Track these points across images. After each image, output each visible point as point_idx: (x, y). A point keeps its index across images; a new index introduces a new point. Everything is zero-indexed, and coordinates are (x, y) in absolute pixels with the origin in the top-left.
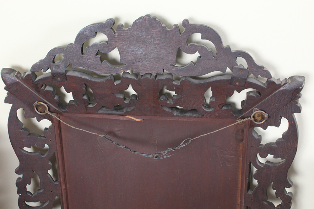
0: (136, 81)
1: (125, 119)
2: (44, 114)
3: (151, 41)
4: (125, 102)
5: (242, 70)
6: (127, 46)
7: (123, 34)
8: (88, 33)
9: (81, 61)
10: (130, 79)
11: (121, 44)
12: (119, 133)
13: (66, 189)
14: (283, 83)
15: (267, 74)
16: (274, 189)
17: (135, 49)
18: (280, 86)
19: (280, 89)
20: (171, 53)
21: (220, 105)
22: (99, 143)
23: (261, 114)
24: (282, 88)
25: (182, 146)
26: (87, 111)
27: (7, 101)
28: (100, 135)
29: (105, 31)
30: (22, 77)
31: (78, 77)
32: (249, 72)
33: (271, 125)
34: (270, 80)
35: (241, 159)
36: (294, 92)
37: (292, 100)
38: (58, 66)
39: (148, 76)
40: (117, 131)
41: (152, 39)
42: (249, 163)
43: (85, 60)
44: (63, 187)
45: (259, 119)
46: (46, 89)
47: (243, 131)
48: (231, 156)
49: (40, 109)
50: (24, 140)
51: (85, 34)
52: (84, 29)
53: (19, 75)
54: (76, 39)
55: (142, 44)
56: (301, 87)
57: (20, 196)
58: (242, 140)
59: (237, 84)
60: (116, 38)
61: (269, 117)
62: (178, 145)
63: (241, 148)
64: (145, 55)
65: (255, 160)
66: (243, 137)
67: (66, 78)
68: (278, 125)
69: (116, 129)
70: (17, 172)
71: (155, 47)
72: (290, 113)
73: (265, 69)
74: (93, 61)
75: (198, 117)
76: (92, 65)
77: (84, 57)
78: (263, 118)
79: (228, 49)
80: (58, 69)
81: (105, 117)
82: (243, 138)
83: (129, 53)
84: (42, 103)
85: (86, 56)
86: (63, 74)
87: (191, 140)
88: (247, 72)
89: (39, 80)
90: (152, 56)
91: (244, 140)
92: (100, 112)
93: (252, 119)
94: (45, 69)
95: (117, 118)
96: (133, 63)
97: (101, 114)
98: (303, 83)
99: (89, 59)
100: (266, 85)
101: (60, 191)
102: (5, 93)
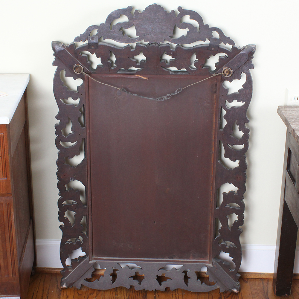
0: (146, 48)
1: (136, 78)
2: (80, 73)
3: (157, 20)
4: (137, 64)
5: (216, 39)
6: (141, 24)
7: (138, 16)
8: (115, 15)
9: (109, 35)
10: (142, 46)
11: (137, 23)
12: (130, 89)
13: (89, 133)
14: (242, 49)
15: (232, 42)
16: (237, 125)
17: (146, 26)
18: (240, 50)
19: (240, 53)
20: (170, 28)
21: (201, 65)
22: (116, 97)
23: (229, 70)
24: (242, 52)
25: (176, 93)
26: (109, 72)
27: (54, 64)
28: (118, 89)
29: (127, 14)
30: (67, 46)
31: (107, 46)
32: (220, 41)
33: (235, 79)
34: (234, 46)
35: (215, 106)
36: (249, 54)
37: (248, 60)
38: (93, 38)
39: (154, 45)
40: (129, 87)
41: (158, 19)
42: (220, 108)
43: (112, 34)
44: (88, 132)
45: (227, 74)
46: (82, 55)
47: (216, 85)
48: (208, 104)
49: (77, 70)
50: (63, 94)
51: (113, 16)
52: (112, 12)
53: (64, 45)
54: (107, 19)
55: (151, 22)
56: (253, 51)
57: (57, 136)
58: (216, 92)
59: (213, 49)
60: (133, 18)
61: (233, 73)
62: (174, 93)
63: (215, 98)
64: (153, 30)
65: (225, 105)
66: (216, 89)
67: (98, 47)
68: (239, 78)
69: (129, 86)
70: (57, 118)
71: (160, 25)
72: (247, 69)
73: (230, 39)
74: (117, 34)
75: (187, 75)
76: (117, 37)
77: (111, 31)
78: (230, 73)
79: (207, 26)
80: (93, 40)
81: (122, 76)
82: (216, 91)
83: (142, 28)
84: (80, 65)
85: (113, 30)
86: (97, 43)
87: (182, 89)
88: (219, 41)
89: (79, 48)
90: (157, 31)
91: (217, 91)
92: (118, 72)
93: (223, 74)
94: (84, 40)
95: (130, 77)
96: (145, 36)
97: (119, 74)
98: (255, 48)
99: (114, 33)
100: (231, 50)
101: (86, 134)
102: (53, 58)
